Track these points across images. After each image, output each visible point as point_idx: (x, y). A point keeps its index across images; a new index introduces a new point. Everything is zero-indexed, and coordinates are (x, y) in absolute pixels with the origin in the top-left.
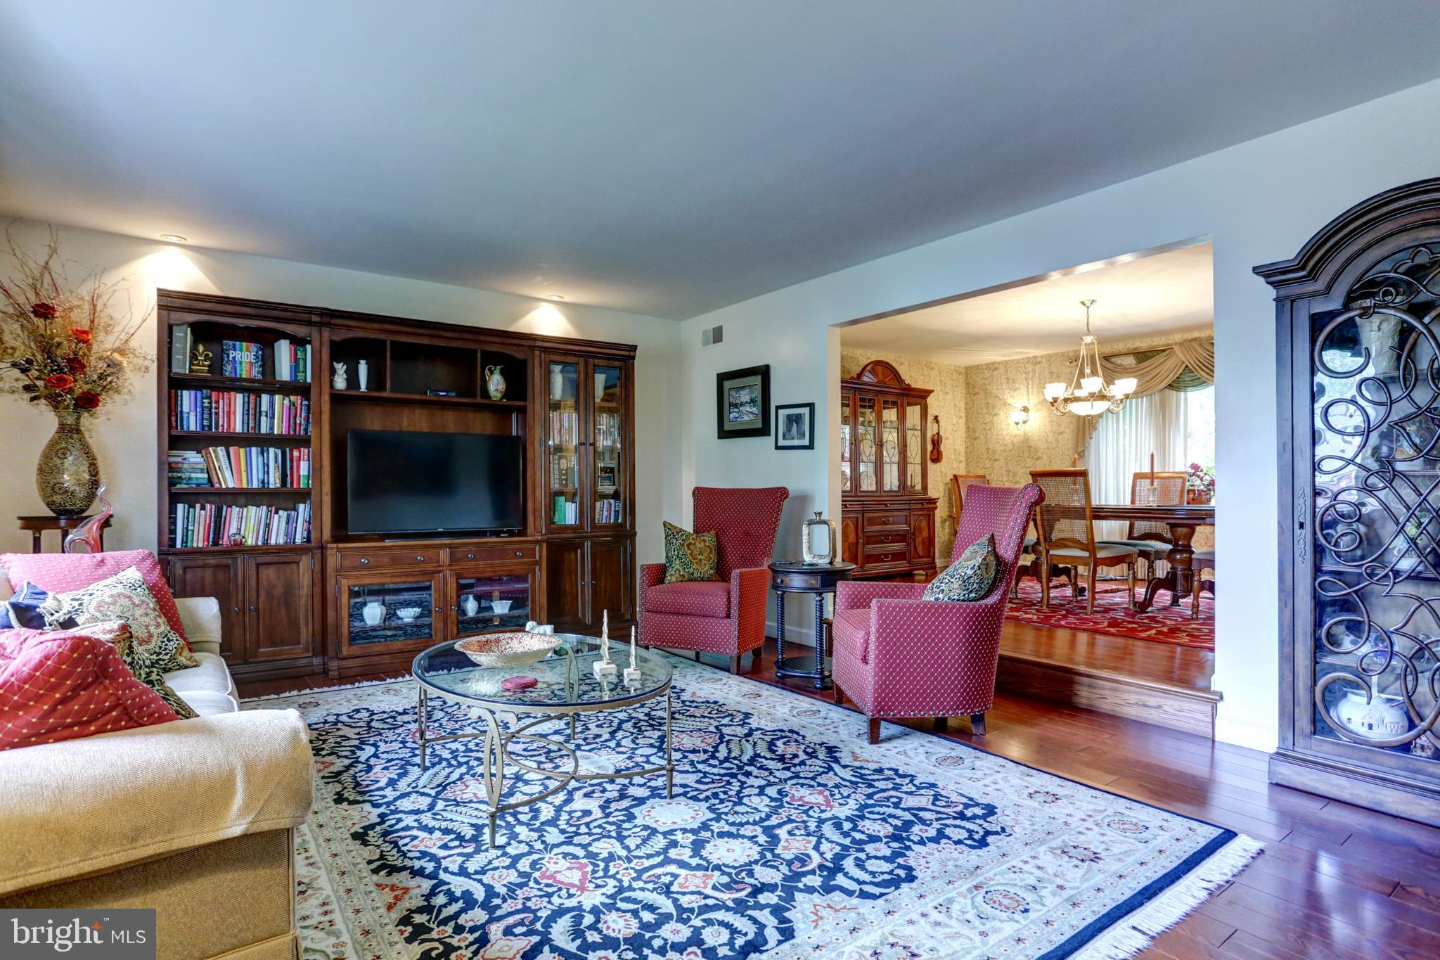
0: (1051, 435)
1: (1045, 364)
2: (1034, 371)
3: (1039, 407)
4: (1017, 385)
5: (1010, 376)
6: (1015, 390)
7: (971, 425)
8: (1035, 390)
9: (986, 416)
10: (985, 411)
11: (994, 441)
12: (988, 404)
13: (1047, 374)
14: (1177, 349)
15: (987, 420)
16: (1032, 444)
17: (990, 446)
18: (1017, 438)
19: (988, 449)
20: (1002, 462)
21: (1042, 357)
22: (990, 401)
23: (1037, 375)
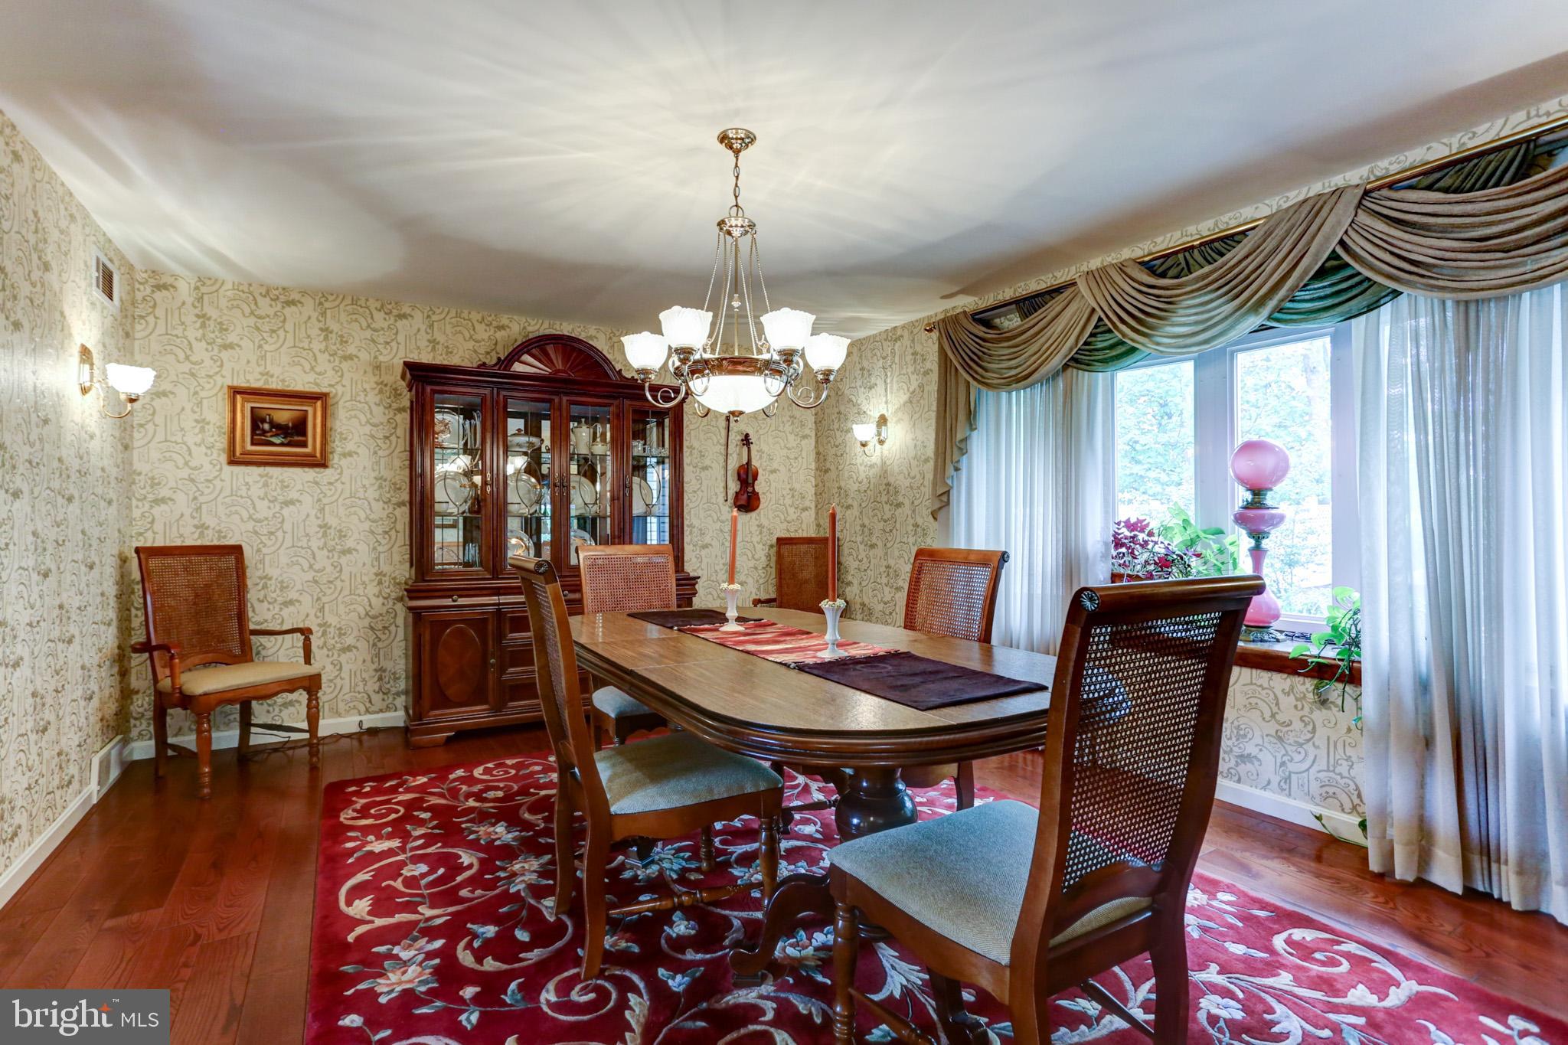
0: (914, 463)
1: (906, 341)
2: (893, 353)
3: (900, 414)
4: (873, 380)
5: (865, 364)
6: (871, 388)
7: (821, 450)
8: (895, 386)
9: (838, 434)
10: (836, 426)
11: (846, 475)
12: (839, 413)
13: (909, 358)
14: (1082, 286)
15: (839, 441)
16: (891, 480)
17: (843, 484)
18: (873, 471)
19: (840, 488)
20: (855, 511)
21: (903, 327)
22: (842, 408)
23: (897, 360)
